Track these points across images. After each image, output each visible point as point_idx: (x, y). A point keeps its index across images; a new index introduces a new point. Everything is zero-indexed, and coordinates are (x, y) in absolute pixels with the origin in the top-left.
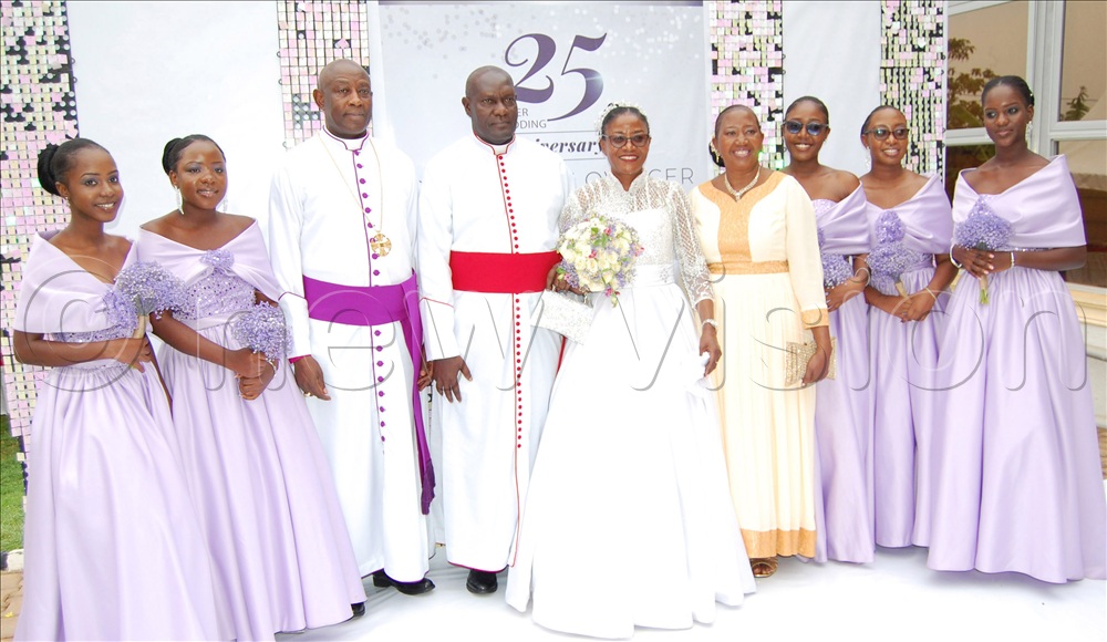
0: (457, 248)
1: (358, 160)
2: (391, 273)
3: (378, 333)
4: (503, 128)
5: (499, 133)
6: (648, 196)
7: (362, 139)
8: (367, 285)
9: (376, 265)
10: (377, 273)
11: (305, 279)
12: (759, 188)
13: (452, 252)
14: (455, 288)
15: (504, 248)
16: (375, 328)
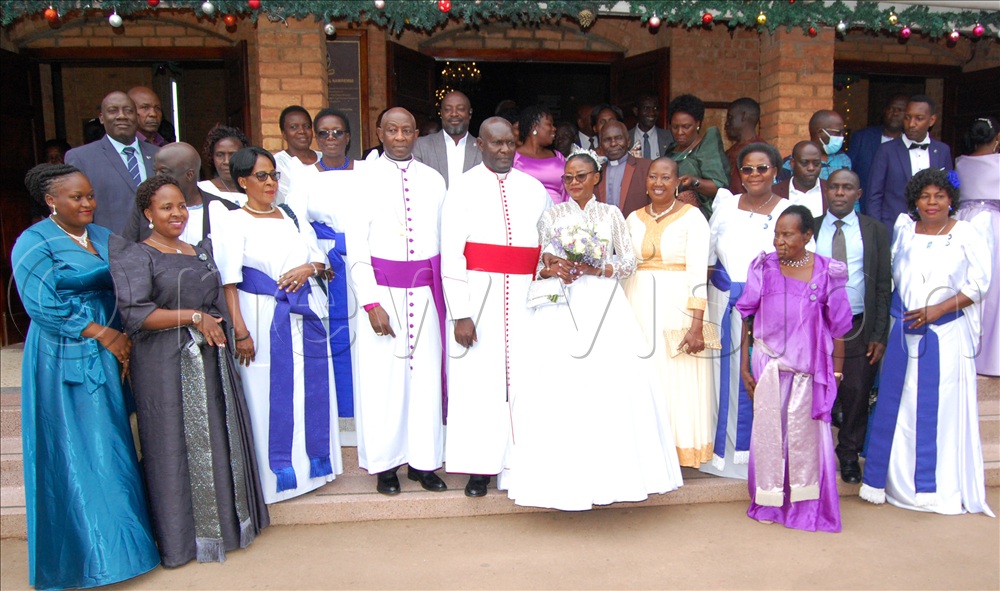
0: (470, 240)
1: (405, 175)
2: (423, 254)
3: (411, 294)
4: (505, 163)
5: (502, 165)
6: (598, 214)
7: (408, 162)
8: (405, 260)
9: (411, 246)
10: (412, 252)
11: (372, 258)
12: (673, 216)
13: (467, 243)
14: (469, 267)
15: (502, 241)
16: (409, 290)
